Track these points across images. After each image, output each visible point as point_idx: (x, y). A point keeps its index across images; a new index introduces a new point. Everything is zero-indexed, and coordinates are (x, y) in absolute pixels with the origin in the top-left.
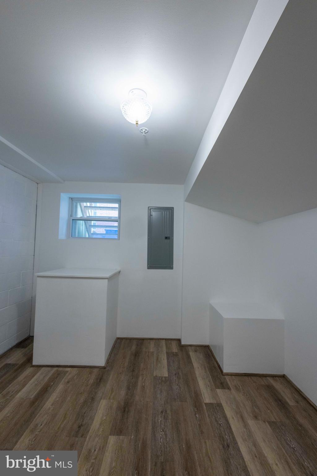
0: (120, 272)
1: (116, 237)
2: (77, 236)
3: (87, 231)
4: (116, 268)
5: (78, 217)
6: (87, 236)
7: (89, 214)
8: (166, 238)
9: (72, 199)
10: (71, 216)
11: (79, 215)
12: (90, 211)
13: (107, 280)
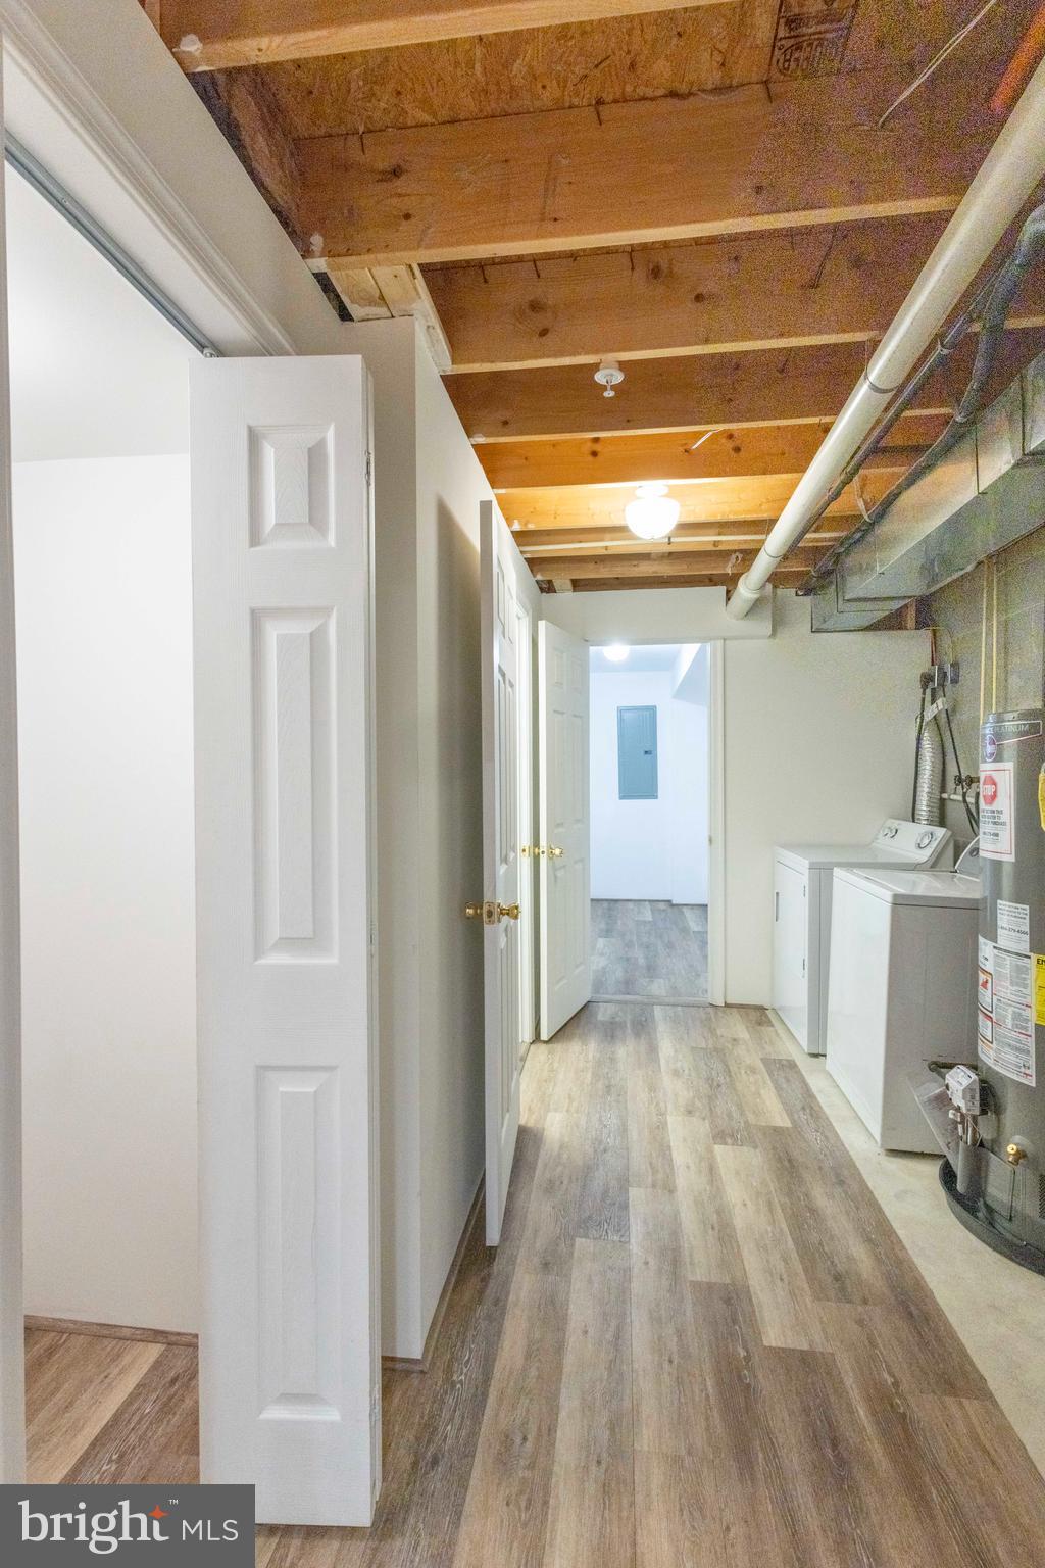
8: (646, 753)
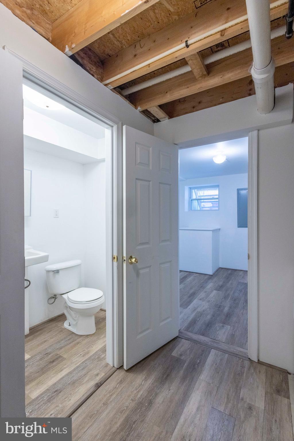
0: (220, 229)
1: (217, 209)
2: (193, 209)
3: (199, 205)
4: (218, 227)
5: (194, 198)
6: (199, 209)
7: (200, 194)
9: (190, 188)
10: (190, 198)
11: (194, 197)
12: (200, 192)
13: (211, 232)
